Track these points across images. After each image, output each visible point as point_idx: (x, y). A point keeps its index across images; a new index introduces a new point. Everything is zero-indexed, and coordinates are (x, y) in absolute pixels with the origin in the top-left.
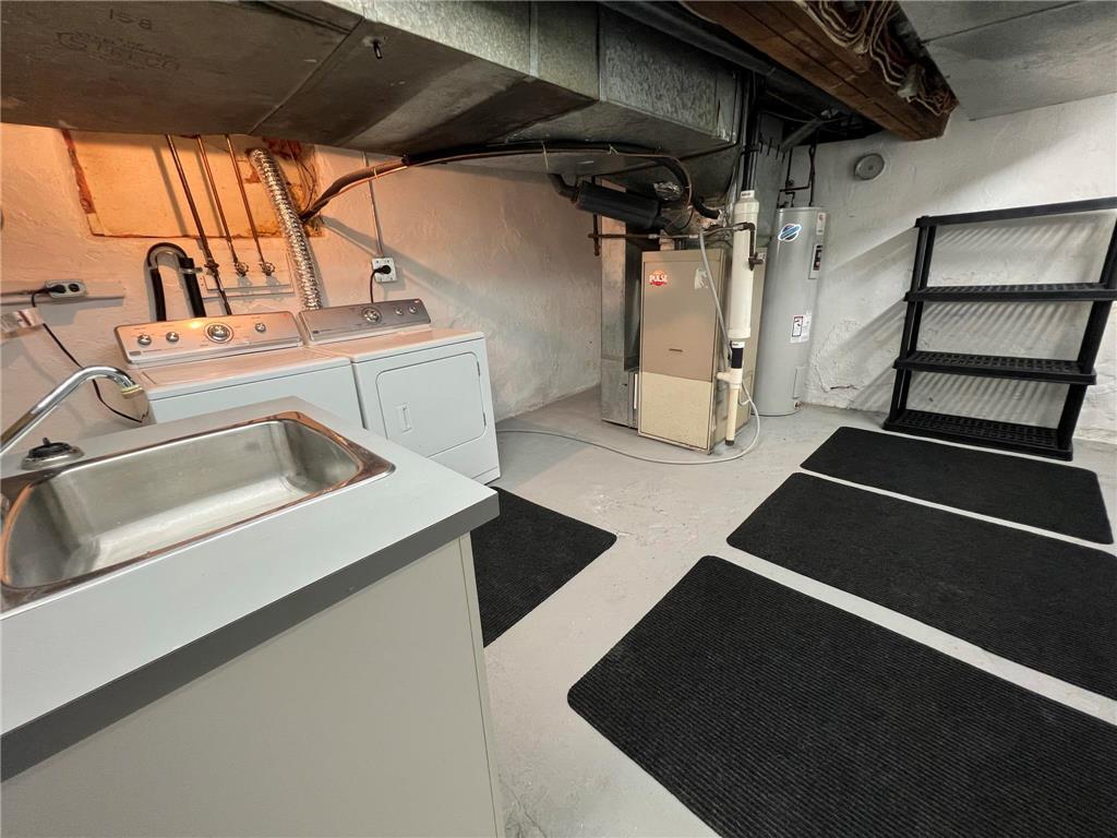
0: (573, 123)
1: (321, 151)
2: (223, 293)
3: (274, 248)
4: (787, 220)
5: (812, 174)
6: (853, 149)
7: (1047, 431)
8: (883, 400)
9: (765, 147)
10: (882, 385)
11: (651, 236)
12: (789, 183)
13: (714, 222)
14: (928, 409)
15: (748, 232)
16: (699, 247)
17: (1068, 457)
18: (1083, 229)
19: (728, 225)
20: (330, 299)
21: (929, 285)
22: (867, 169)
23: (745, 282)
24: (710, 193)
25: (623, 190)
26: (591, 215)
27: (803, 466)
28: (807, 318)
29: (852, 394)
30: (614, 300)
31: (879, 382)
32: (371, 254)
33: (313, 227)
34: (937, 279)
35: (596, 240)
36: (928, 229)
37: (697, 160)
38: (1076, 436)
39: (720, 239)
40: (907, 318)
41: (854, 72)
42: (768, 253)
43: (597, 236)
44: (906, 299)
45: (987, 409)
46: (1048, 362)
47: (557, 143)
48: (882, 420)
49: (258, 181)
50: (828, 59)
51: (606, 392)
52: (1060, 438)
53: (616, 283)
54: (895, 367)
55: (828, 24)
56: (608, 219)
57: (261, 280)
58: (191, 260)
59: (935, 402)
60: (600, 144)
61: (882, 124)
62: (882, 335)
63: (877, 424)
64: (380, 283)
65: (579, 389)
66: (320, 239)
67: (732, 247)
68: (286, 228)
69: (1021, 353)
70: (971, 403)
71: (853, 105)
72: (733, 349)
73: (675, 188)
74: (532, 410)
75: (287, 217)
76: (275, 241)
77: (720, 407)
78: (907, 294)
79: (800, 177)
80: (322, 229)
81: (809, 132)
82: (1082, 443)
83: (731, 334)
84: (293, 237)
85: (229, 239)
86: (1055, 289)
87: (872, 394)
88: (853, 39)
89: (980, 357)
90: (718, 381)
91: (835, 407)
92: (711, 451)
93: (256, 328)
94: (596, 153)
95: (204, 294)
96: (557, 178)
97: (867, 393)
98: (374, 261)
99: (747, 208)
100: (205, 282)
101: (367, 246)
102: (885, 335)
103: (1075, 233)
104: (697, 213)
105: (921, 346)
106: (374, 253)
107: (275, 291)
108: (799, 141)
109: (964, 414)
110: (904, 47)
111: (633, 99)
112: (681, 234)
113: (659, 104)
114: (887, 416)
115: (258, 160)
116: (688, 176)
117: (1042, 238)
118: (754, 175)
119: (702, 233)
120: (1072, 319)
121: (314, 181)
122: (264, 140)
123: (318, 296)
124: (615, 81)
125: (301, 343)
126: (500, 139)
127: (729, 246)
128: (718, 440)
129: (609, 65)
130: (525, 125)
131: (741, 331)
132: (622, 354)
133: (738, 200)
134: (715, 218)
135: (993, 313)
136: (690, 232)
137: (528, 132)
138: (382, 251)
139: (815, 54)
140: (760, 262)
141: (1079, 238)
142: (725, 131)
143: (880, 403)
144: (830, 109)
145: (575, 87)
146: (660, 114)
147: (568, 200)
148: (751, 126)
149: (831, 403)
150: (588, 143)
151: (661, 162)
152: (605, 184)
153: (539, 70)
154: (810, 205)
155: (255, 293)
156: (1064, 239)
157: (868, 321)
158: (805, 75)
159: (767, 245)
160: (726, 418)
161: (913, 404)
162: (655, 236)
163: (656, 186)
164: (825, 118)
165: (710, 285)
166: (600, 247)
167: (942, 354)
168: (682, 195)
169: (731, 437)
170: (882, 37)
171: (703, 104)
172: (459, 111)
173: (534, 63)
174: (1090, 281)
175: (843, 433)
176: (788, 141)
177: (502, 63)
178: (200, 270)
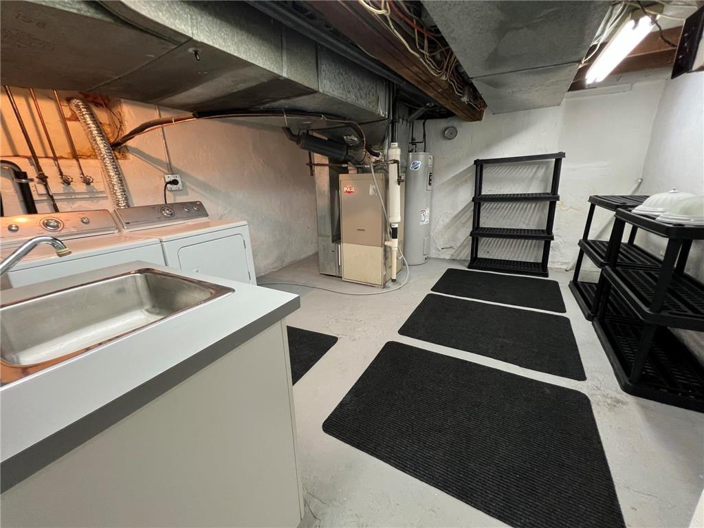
0: (302, 102)
1: (126, 103)
2: (51, 197)
3: (91, 167)
4: (413, 159)
5: (424, 135)
6: (442, 124)
7: (538, 264)
8: (466, 253)
9: (401, 120)
10: (466, 245)
11: (344, 166)
12: (413, 139)
13: (378, 159)
14: (487, 257)
15: (396, 165)
16: (371, 172)
17: (548, 277)
18: (542, 168)
19: (385, 161)
20: (134, 201)
21: (483, 193)
22: (450, 134)
23: (396, 191)
24: (374, 143)
25: (326, 139)
26: (307, 152)
27: (432, 290)
28: (427, 212)
29: (451, 252)
30: (324, 202)
31: (464, 244)
32: (164, 172)
33: (119, 152)
34: (486, 191)
35: (311, 167)
36: (480, 165)
37: (367, 125)
38: (549, 265)
39: (382, 168)
40: (474, 211)
41: (441, 88)
42: (406, 176)
43: (311, 165)
44: (473, 201)
45: (513, 255)
46: (535, 230)
47: (292, 111)
48: (467, 264)
49: (77, 119)
50: (430, 81)
51: (321, 257)
52: (542, 267)
53: (325, 192)
54: (471, 235)
55: (429, 65)
56: (318, 155)
57: (82, 187)
58: (25, 173)
59: (490, 252)
60: (317, 114)
61: (455, 112)
62: (463, 219)
63: (465, 266)
64: (171, 191)
65: (303, 256)
66: (126, 161)
67: (388, 172)
68: (101, 153)
69: (524, 227)
70: (506, 253)
71: (441, 102)
72: (392, 228)
73: (356, 139)
74: (274, 270)
75: (102, 146)
76: (92, 162)
77: (387, 261)
78: (473, 198)
79: (418, 137)
80: (127, 154)
81: (422, 113)
82: (551, 268)
83: (391, 220)
84: (107, 159)
85: (55, 158)
86: (534, 196)
87: (462, 250)
88: (440, 73)
89: (507, 229)
90: (385, 246)
91: (444, 259)
92: (384, 286)
93: (82, 221)
94: (314, 118)
95: (35, 197)
96: (287, 130)
97: (460, 250)
98: (166, 176)
99: (395, 152)
100: (37, 189)
101: (161, 167)
102: (465, 219)
103: (540, 169)
104: (368, 153)
105: (482, 225)
106: (166, 171)
107: (93, 196)
108: (416, 118)
109: (503, 258)
110: (463, 78)
111: (336, 92)
112: (360, 164)
113: (349, 95)
114: (469, 262)
115: (77, 106)
116: (363, 133)
117: (526, 172)
118: (397, 135)
119: (372, 164)
120: (543, 210)
121: (121, 122)
122: (81, 93)
123: (126, 199)
124: (326, 82)
125: (117, 231)
126: (258, 107)
127: (387, 172)
128: (387, 279)
129: (323, 74)
130: (275, 100)
131: (396, 218)
132: (330, 234)
133: (389, 147)
134: (378, 156)
135: (511, 207)
136: (364, 164)
137: (275, 104)
138: (171, 170)
139: (423, 78)
140: (403, 181)
141: (541, 172)
142: (382, 111)
143: (465, 255)
144: (430, 102)
145: (306, 84)
146: (349, 101)
147: (295, 143)
148: (394, 108)
149: (442, 257)
150: (311, 112)
151: (348, 125)
152: (315, 134)
153: (287, 74)
154: (424, 151)
155: (77, 196)
156: (535, 172)
157: (457, 212)
158: (420, 87)
159: (405, 172)
160: (391, 267)
161: (481, 255)
162: (346, 165)
163: (345, 137)
164: (428, 107)
165: (378, 194)
166: (314, 171)
167: (491, 229)
168: (360, 143)
169: (394, 278)
170: (452, 72)
171: (371, 96)
172: (236, 90)
173: (285, 70)
174: (547, 192)
175: (450, 272)
176: (411, 117)
177: (268, 69)
178: (32, 180)
